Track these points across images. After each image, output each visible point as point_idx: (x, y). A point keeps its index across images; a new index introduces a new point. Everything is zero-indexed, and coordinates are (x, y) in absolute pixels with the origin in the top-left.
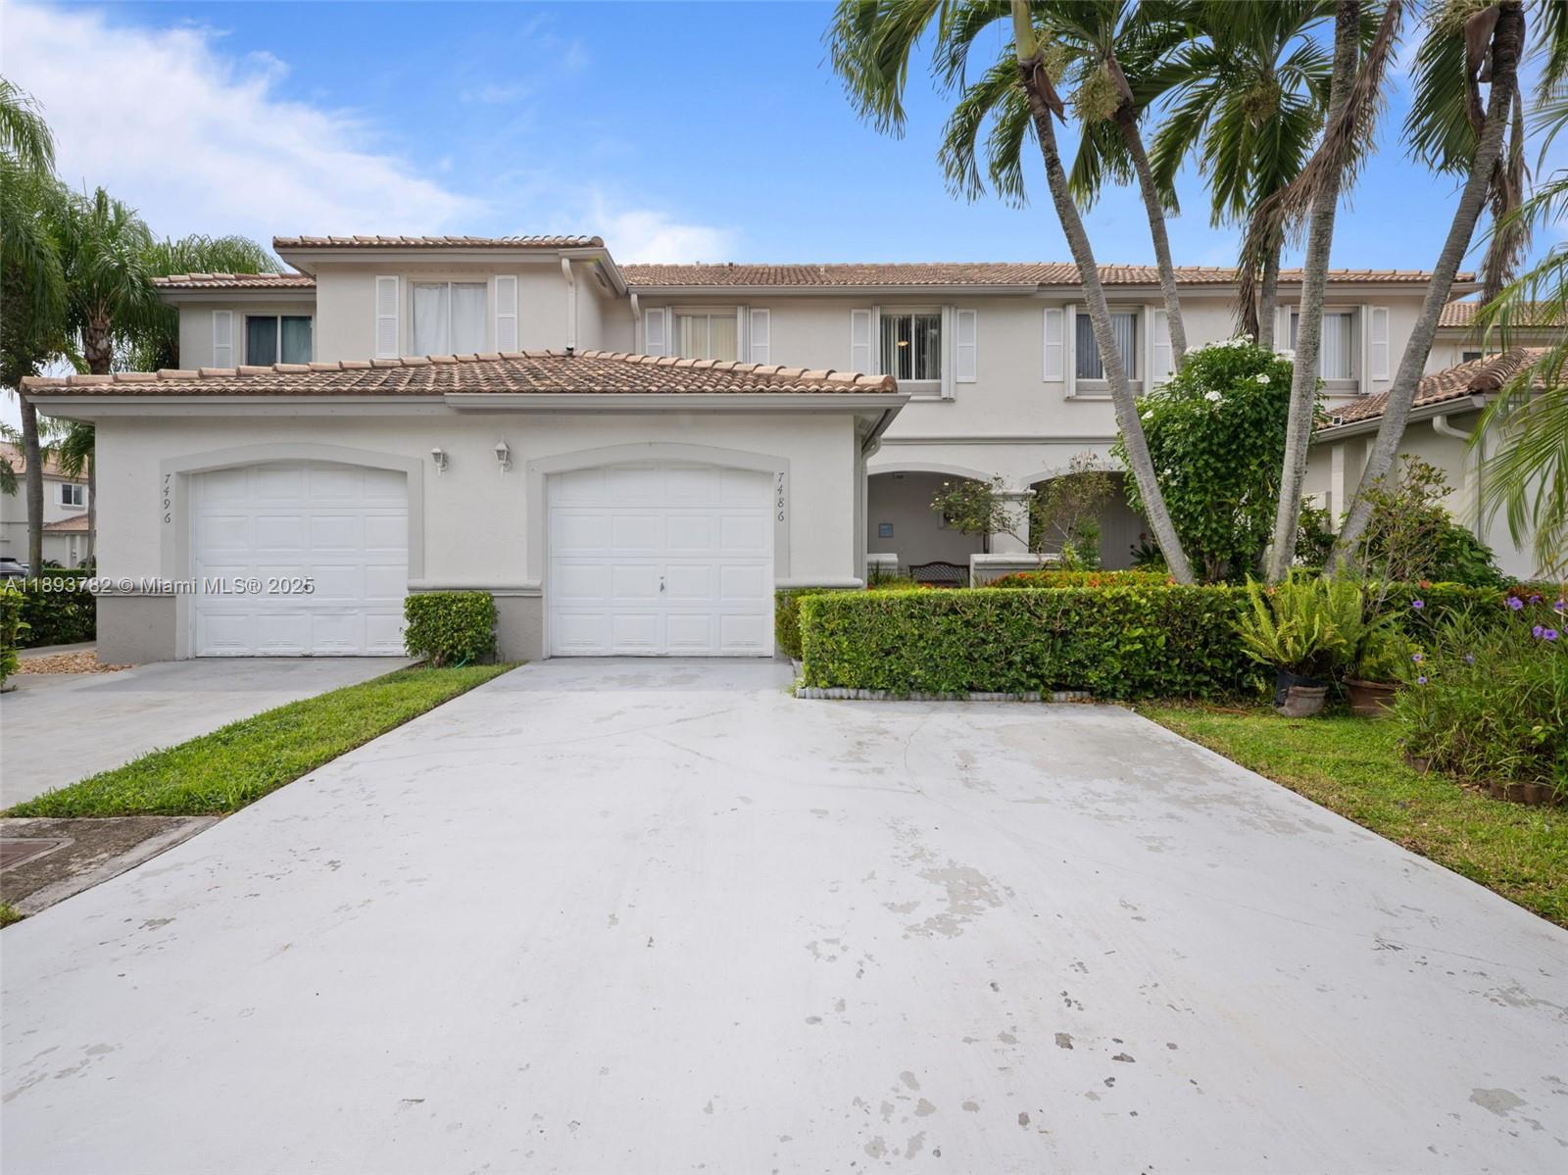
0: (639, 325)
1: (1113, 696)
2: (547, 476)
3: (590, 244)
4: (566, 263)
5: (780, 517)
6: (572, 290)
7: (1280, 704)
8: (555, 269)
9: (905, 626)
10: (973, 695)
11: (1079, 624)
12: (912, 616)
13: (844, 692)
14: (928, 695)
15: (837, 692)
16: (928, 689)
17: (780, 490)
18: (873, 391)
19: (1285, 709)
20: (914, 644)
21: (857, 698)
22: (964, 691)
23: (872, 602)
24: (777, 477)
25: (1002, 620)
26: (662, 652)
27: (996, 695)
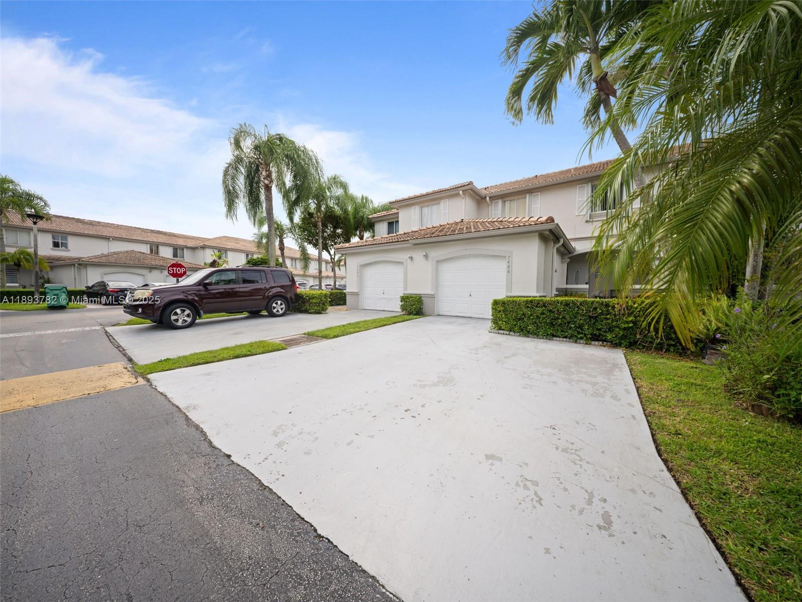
0: (490, 207)
1: (620, 345)
2: (438, 262)
3: (469, 184)
4: (461, 192)
5: (508, 272)
6: (464, 200)
7: (704, 358)
8: (458, 195)
9: (525, 310)
10: (555, 338)
11: (602, 314)
12: (528, 307)
13: (505, 332)
14: (535, 336)
15: (502, 332)
16: (535, 334)
17: (509, 262)
18: (542, 223)
19: (704, 361)
20: (529, 317)
21: (509, 335)
22: (551, 336)
23: (513, 301)
24: (508, 257)
25: (565, 311)
26: (470, 316)
27: (565, 339)
